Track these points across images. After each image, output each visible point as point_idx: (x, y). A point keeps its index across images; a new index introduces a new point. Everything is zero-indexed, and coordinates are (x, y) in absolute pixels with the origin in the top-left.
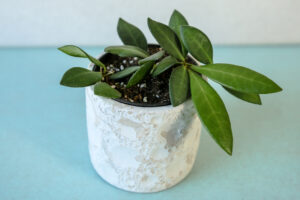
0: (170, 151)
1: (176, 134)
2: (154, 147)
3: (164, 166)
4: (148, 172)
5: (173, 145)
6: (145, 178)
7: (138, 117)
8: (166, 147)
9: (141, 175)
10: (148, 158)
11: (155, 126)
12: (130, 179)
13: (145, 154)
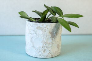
0: (52, 39)
1: (54, 33)
2: (47, 37)
3: (50, 45)
4: (45, 48)
5: (53, 37)
6: (45, 51)
7: (42, 25)
8: (51, 38)
9: (43, 49)
10: (45, 42)
11: (47, 28)
12: (40, 51)
13: (44, 39)
